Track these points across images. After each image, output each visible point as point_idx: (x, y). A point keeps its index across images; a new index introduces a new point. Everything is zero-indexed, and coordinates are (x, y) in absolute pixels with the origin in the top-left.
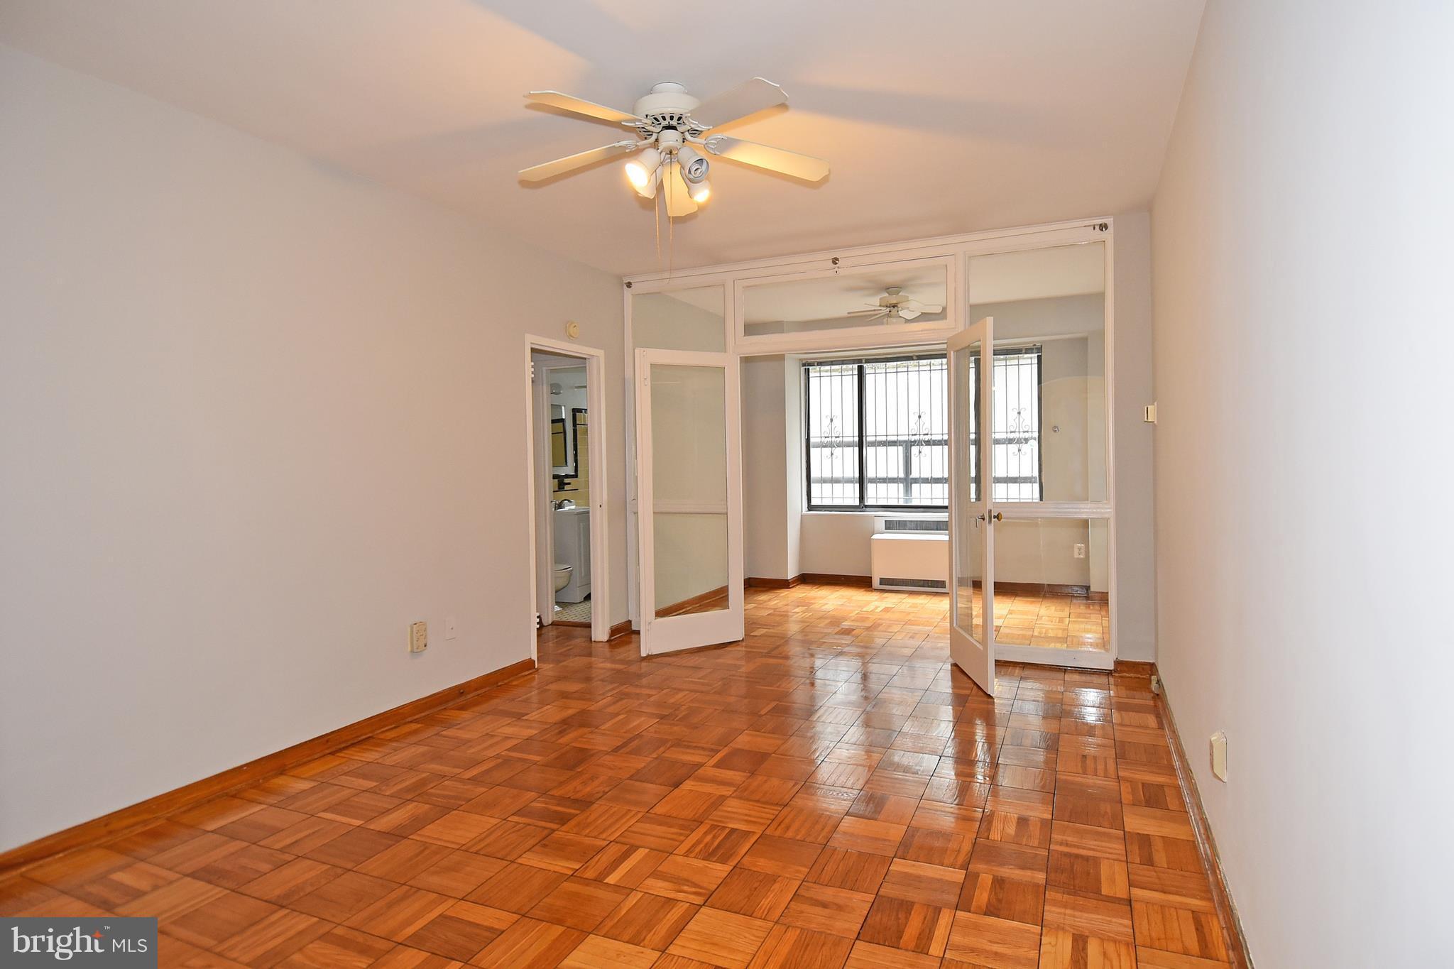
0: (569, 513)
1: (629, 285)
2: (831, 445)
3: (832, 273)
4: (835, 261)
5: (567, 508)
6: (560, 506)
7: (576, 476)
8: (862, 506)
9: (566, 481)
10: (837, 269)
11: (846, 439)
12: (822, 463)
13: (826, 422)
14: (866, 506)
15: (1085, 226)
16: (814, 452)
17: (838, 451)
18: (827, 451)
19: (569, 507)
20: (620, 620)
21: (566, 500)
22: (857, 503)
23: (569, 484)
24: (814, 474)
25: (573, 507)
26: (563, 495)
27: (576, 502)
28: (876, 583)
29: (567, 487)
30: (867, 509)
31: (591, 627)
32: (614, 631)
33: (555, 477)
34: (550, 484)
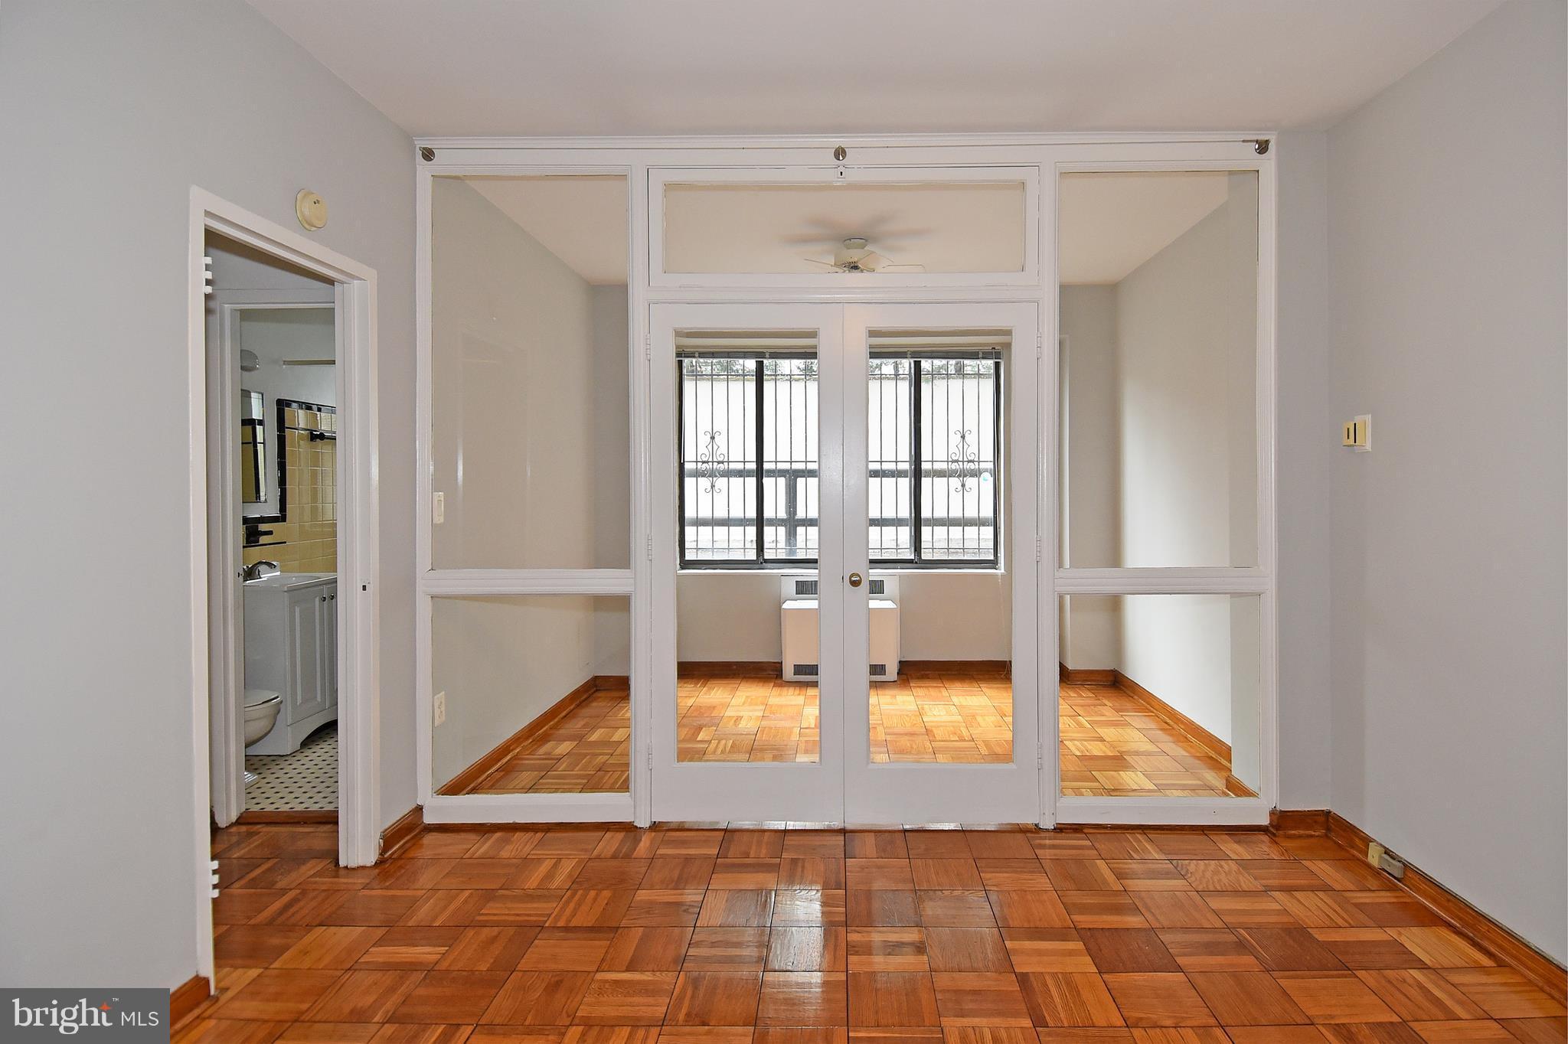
0: (269, 589)
1: (428, 154)
2: (712, 474)
3: (830, 176)
4: (840, 153)
5: (265, 577)
6: (250, 573)
7: (282, 518)
8: (761, 561)
9: (263, 527)
10: (841, 169)
11: (732, 466)
12: (700, 499)
13: (704, 440)
14: (766, 561)
15: (1244, 141)
16: (689, 482)
17: (721, 482)
18: (704, 482)
19: (266, 575)
20: (399, 812)
21: (261, 563)
22: (752, 555)
23: (270, 533)
24: (690, 513)
25: (278, 573)
26: (256, 553)
27: (281, 566)
28: (788, 672)
29: (263, 539)
30: (769, 565)
31: (337, 823)
32: (389, 839)
33: (246, 520)
34: (234, 533)
